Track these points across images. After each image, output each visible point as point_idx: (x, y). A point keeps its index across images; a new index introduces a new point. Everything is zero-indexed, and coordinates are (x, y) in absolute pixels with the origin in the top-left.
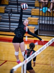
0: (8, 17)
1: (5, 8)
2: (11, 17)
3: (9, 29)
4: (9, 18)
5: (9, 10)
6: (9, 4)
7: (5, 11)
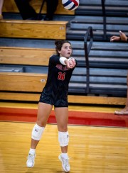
0: (83, 52)
1: (68, 26)
2: (92, 53)
3: (85, 85)
4: (87, 56)
5: (84, 32)
6: (76, 14)
7: (67, 34)
